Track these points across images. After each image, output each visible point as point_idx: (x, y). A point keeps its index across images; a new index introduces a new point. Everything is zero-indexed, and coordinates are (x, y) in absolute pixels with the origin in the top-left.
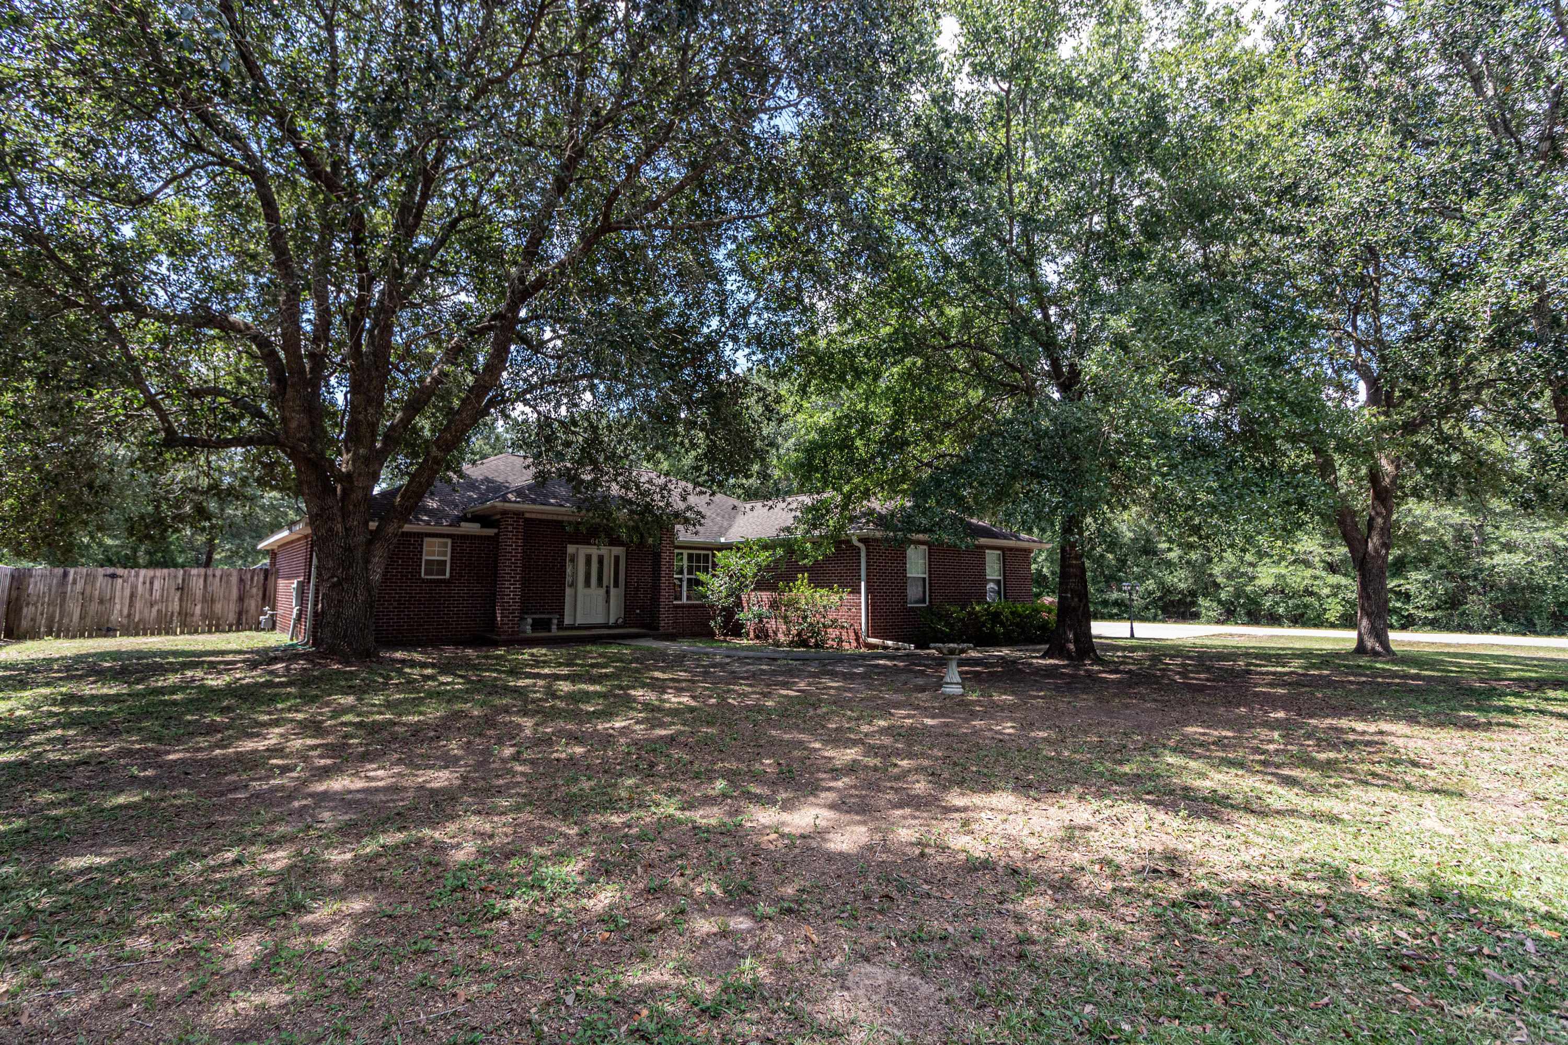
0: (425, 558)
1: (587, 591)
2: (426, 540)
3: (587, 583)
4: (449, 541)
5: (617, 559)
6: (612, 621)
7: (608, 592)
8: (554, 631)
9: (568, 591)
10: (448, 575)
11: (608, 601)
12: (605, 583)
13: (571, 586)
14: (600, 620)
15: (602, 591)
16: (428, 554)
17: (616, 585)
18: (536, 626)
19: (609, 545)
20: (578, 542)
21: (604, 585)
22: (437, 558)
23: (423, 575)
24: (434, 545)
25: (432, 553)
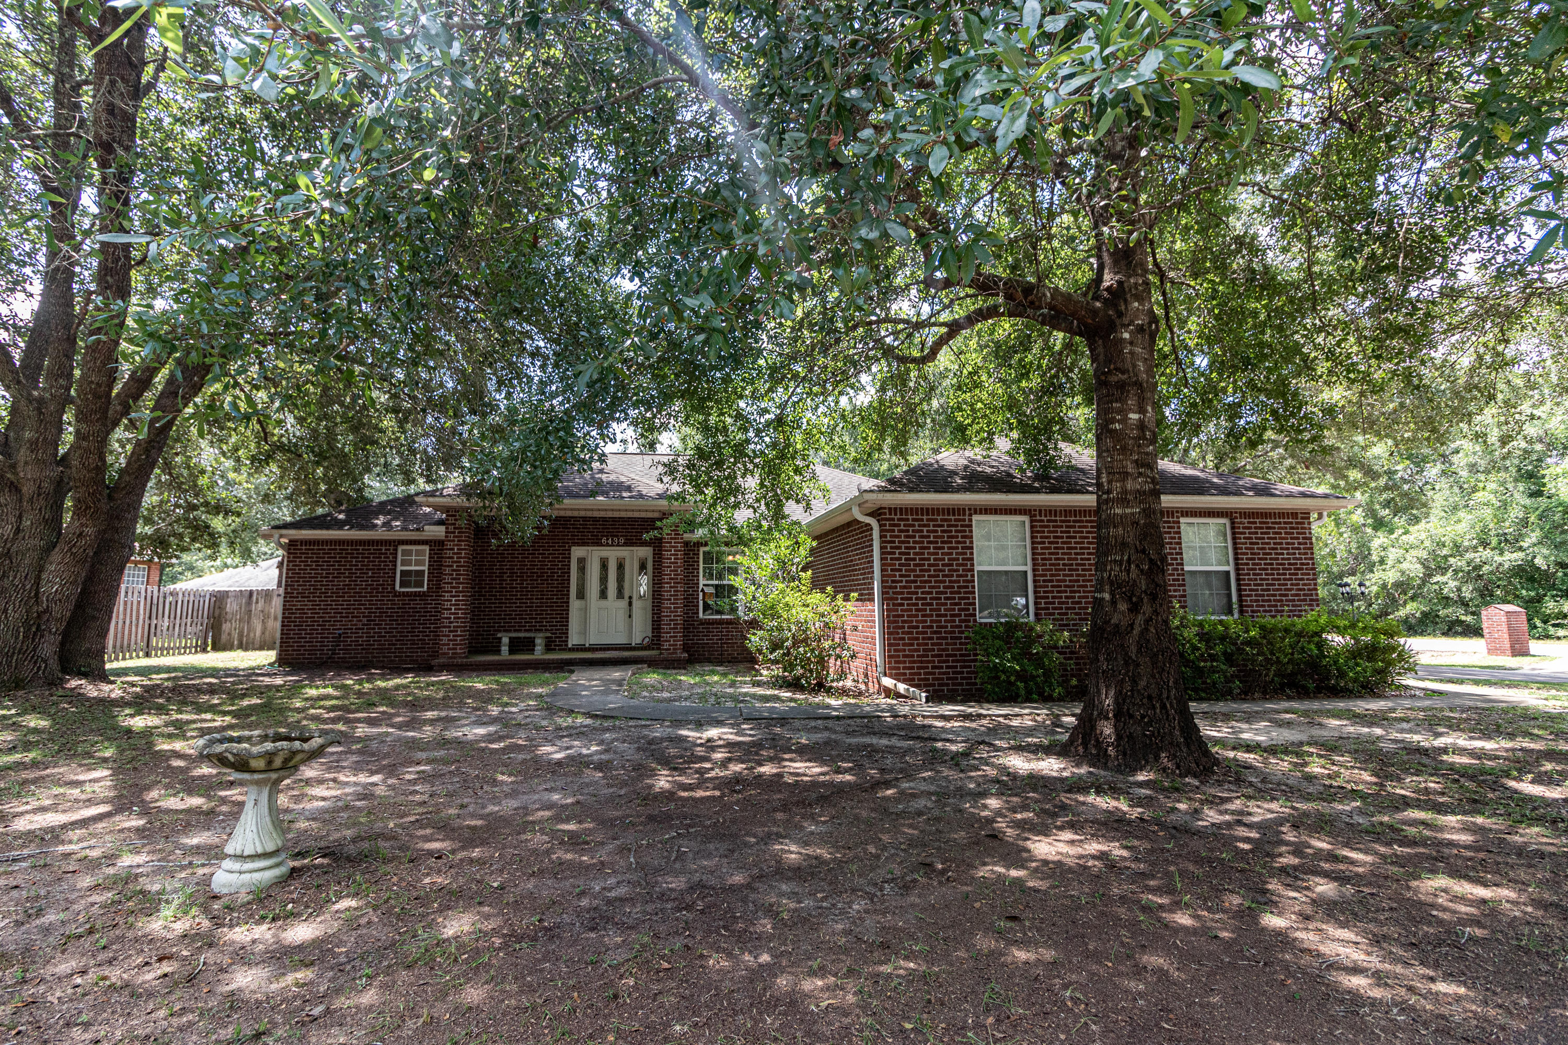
0: (400, 568)
1: (603, 603)
3: (603, 594)
4: (427, 548)
5: (641, 560)
6: (636, 641)
7: (630, 604)
8: (539, 653)
9: (575, 605)
10: (426, 588)
11: (630, 616)
12: (627, 593)
13: (579, 598)
14: (621, 640)
15: (623, 604)
16: (403, 563)
18: (515, 647)
19: (625, 544)
20: (584, 544)
21: (627, 596)
22: (413, 568)
23: (397, 587)
24: (409, 553)
25: (409, 563)
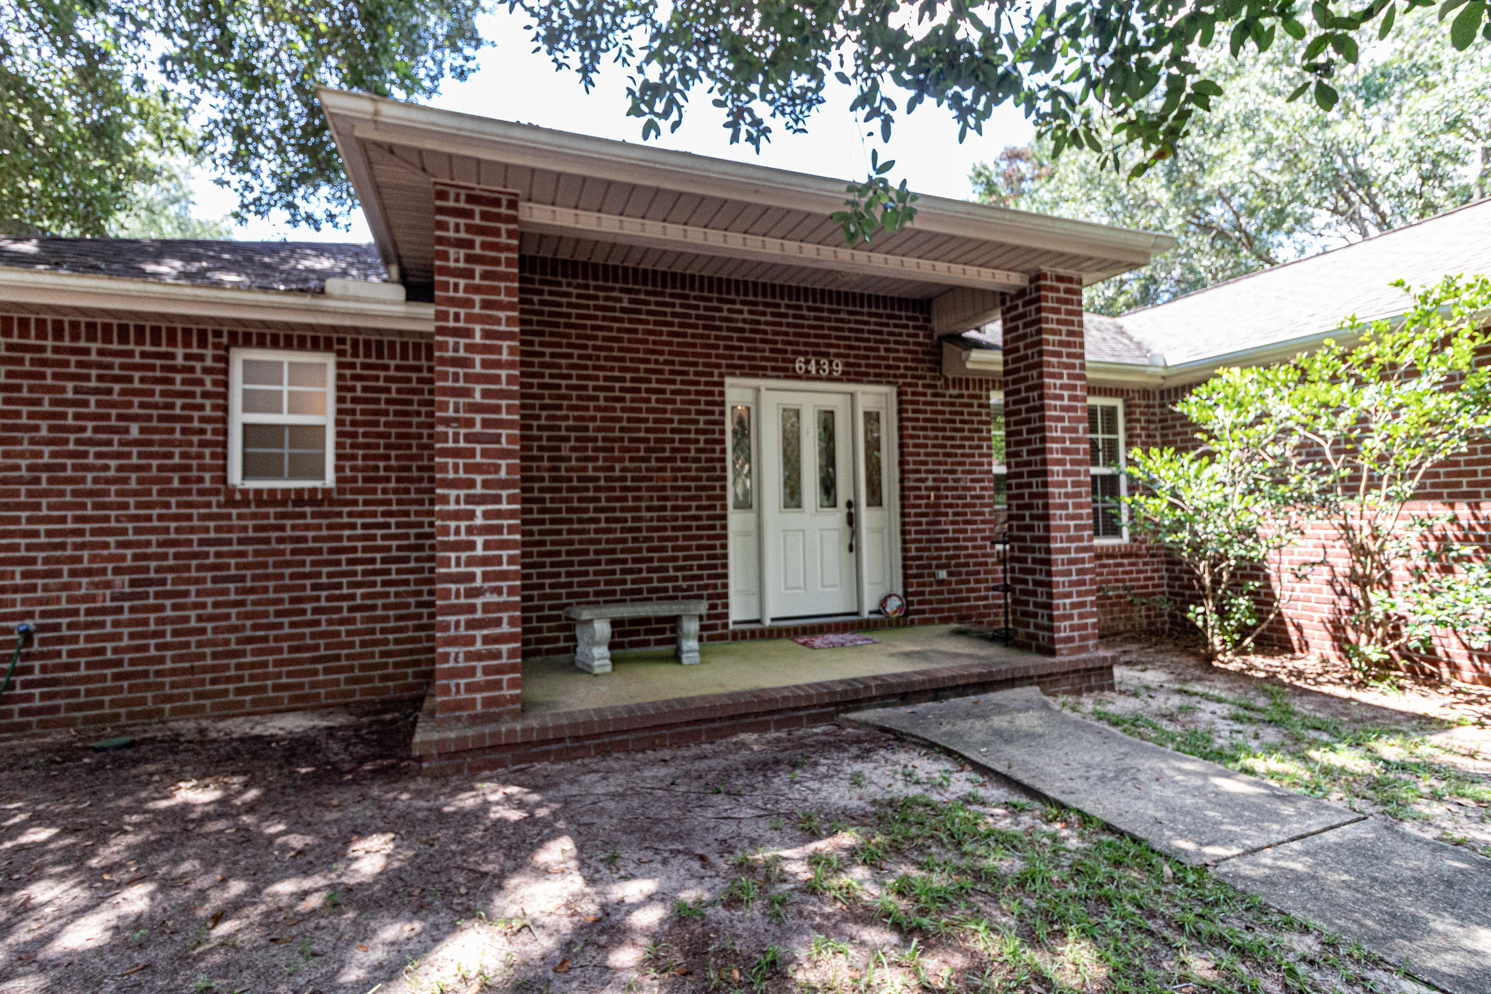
0: (238, 418)
1: (793, 516)
2: (239, 357)
3: (792, 496)
4: (329, 360)
5: (872, 418)
6: (869, 604)
7: (852, 520)
9: (736, 520)
10: (330, 480)
11: (853, 547)
12: (843, 494)
13: (744, 504)
15: (837, 517)
16: (251, 403)
17: (875, 497)
19: (846, 377)
20: (755, 371)
21: (842, 500)
22: (284, 418)
23: (235, 476)
24: (272, 372)
25: (272, 403)
